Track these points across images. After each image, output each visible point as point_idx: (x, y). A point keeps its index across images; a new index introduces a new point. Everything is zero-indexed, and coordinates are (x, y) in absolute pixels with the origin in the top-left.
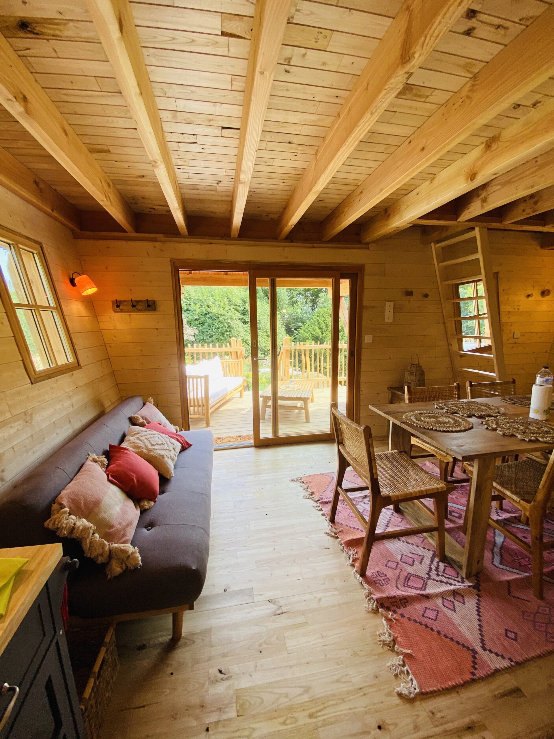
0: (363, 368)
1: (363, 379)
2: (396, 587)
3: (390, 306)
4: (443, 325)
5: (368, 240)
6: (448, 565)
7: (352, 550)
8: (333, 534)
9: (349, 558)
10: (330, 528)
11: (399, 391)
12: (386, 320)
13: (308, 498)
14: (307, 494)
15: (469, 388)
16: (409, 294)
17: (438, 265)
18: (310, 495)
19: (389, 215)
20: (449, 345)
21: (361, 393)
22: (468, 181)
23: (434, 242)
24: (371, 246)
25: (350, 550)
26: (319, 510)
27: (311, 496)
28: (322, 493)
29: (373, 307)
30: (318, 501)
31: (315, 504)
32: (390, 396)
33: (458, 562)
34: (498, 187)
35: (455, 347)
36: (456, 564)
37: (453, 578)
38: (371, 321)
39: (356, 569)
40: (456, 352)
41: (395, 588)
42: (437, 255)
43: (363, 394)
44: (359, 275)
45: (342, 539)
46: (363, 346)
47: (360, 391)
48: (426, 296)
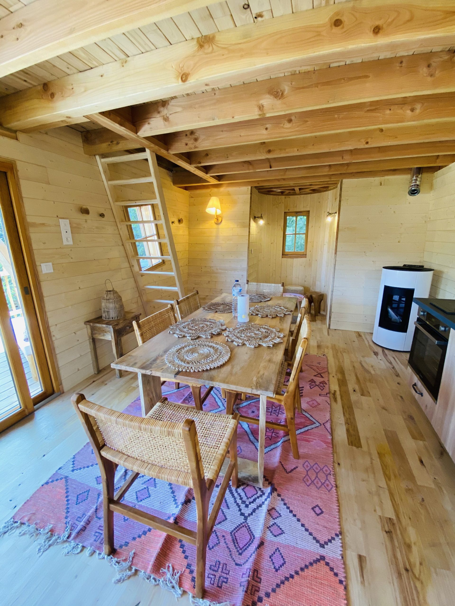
0: (49, 306)
1: (51, 321)
2: (237, 564)
3: (65, 225)
4: (123, 247)
5: (15, 124)
6: (244, 486)
7: (165, 570)
8: (129, 573)
9: (173, 587)
10: (117, 567)
11: (99, 323)
12: (65, 243)
13: (50, 546)
14: (42, 539)
15: (177, 306)
16: (86, 211)
17: (107, 183)
18: (49, 539)
19: (53, 95)
20: (131, 266)
21: (54, 339)
22: (178, 80)
23: (99, 155)
24: (20, 136)
25: (164, 573)
26: (81, 551)
27: (54, 538)
28: (66, 518)
29: (43, 224)
30: (68, 538)
31: (68, 547)
32: (90, 331)
33: (250, 476)
34: (179, 109)
35: (136, 268)
36: (249, 480)
37: (256, 496)
38: (44, 243)
39: (191, 595)
40: (138, 272)
41: (237, 567)
42: (105, 172)
43: (56, 339)
44: (9, 175)
45: (146, 569)
46: (41, 278)
47: (51, 337)
48: (102, 215)
